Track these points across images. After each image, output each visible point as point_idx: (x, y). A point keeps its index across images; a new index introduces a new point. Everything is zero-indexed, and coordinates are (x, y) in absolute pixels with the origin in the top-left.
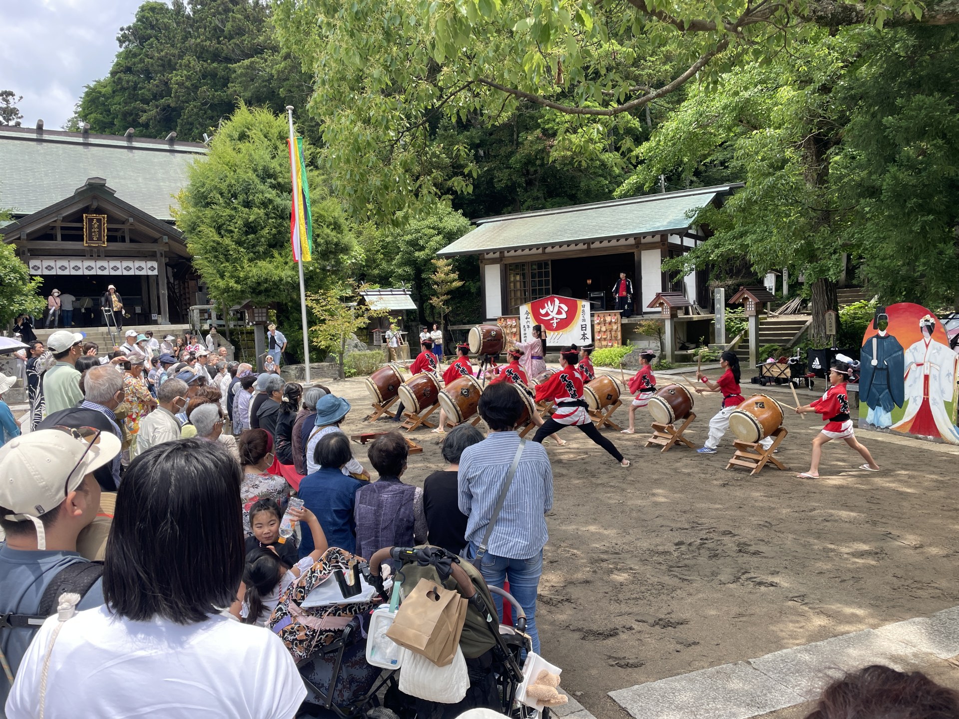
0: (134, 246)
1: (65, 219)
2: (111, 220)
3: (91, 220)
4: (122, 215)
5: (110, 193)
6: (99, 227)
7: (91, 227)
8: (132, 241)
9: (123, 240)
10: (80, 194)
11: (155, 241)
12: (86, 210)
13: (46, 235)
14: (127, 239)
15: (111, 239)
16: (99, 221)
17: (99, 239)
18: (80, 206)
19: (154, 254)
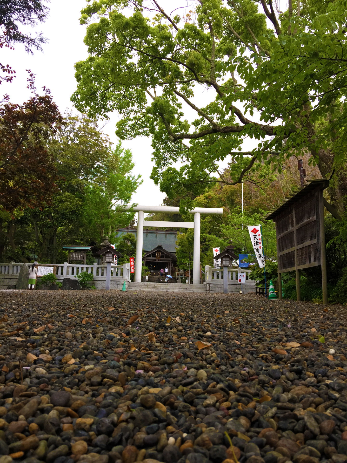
0: (166, 259)
2: (162, 253)
5: (162, 248)
7: (158, 254)
10: (157, 248)
11: (169, 257)
12: (157, 251)
14: (164, 257)
15: (161, 257)
17: (159, 257)
19: (169, 260)
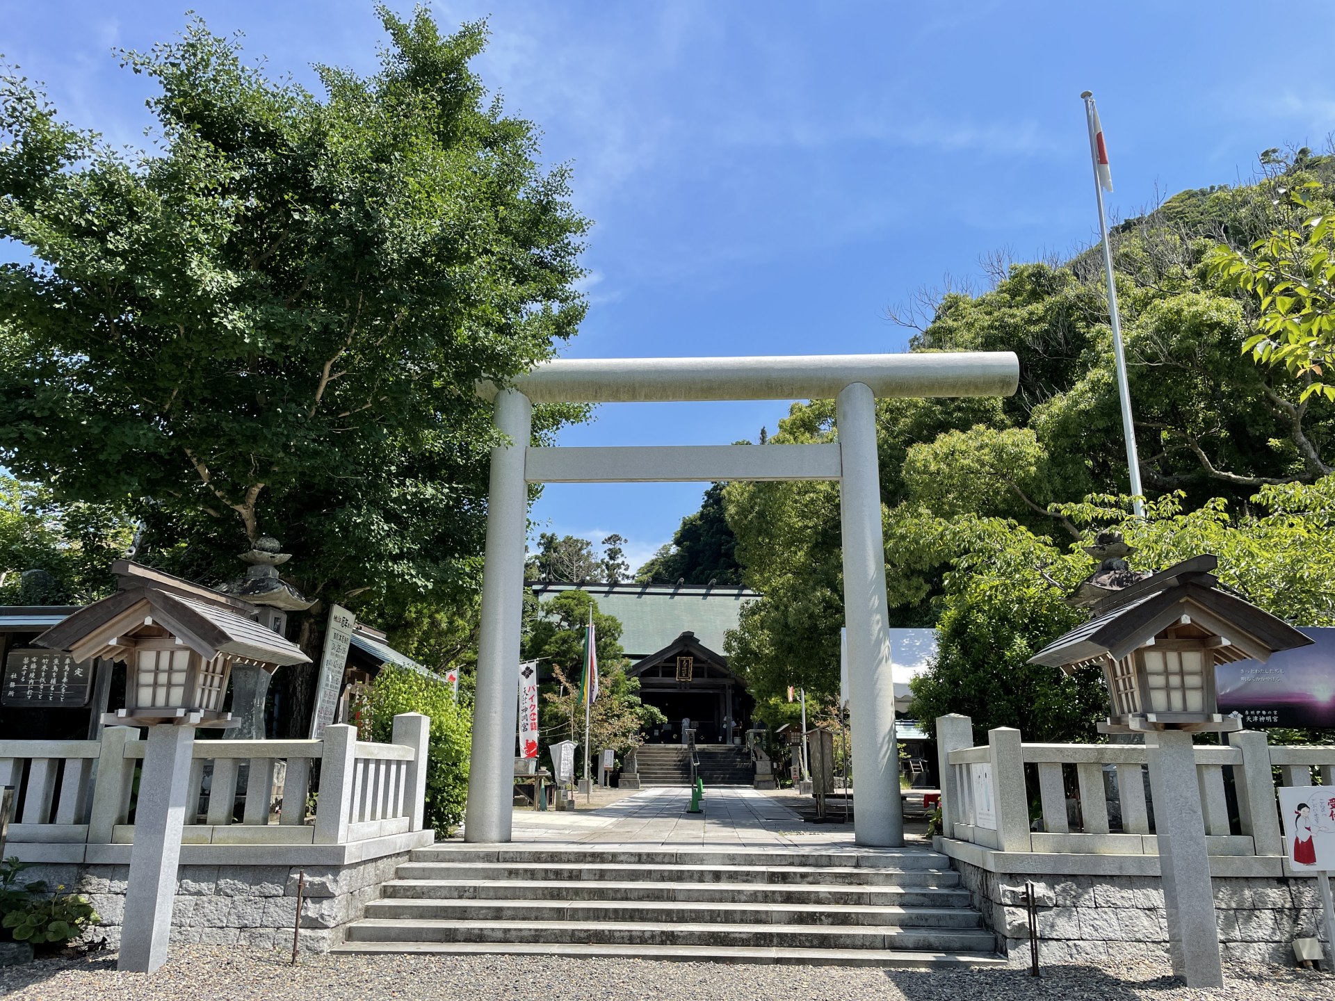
0: (711, 680)
1: (667, 661)
2: (696, 660)
3: (682, 661)
4: (704, 657)
5: (697, 642)
6: (687, 666)
7: (682, 666)
8: (710, 676)
9: (702, 676)
10: (676, 643)
11: (725, 676)
12: (680, 654)
13: (652, 672)
14: (706, 675)
15: (695, 676)
16: (687, 661)
17: (687, 675)
18: (676, 651)
19: (724, 687)
